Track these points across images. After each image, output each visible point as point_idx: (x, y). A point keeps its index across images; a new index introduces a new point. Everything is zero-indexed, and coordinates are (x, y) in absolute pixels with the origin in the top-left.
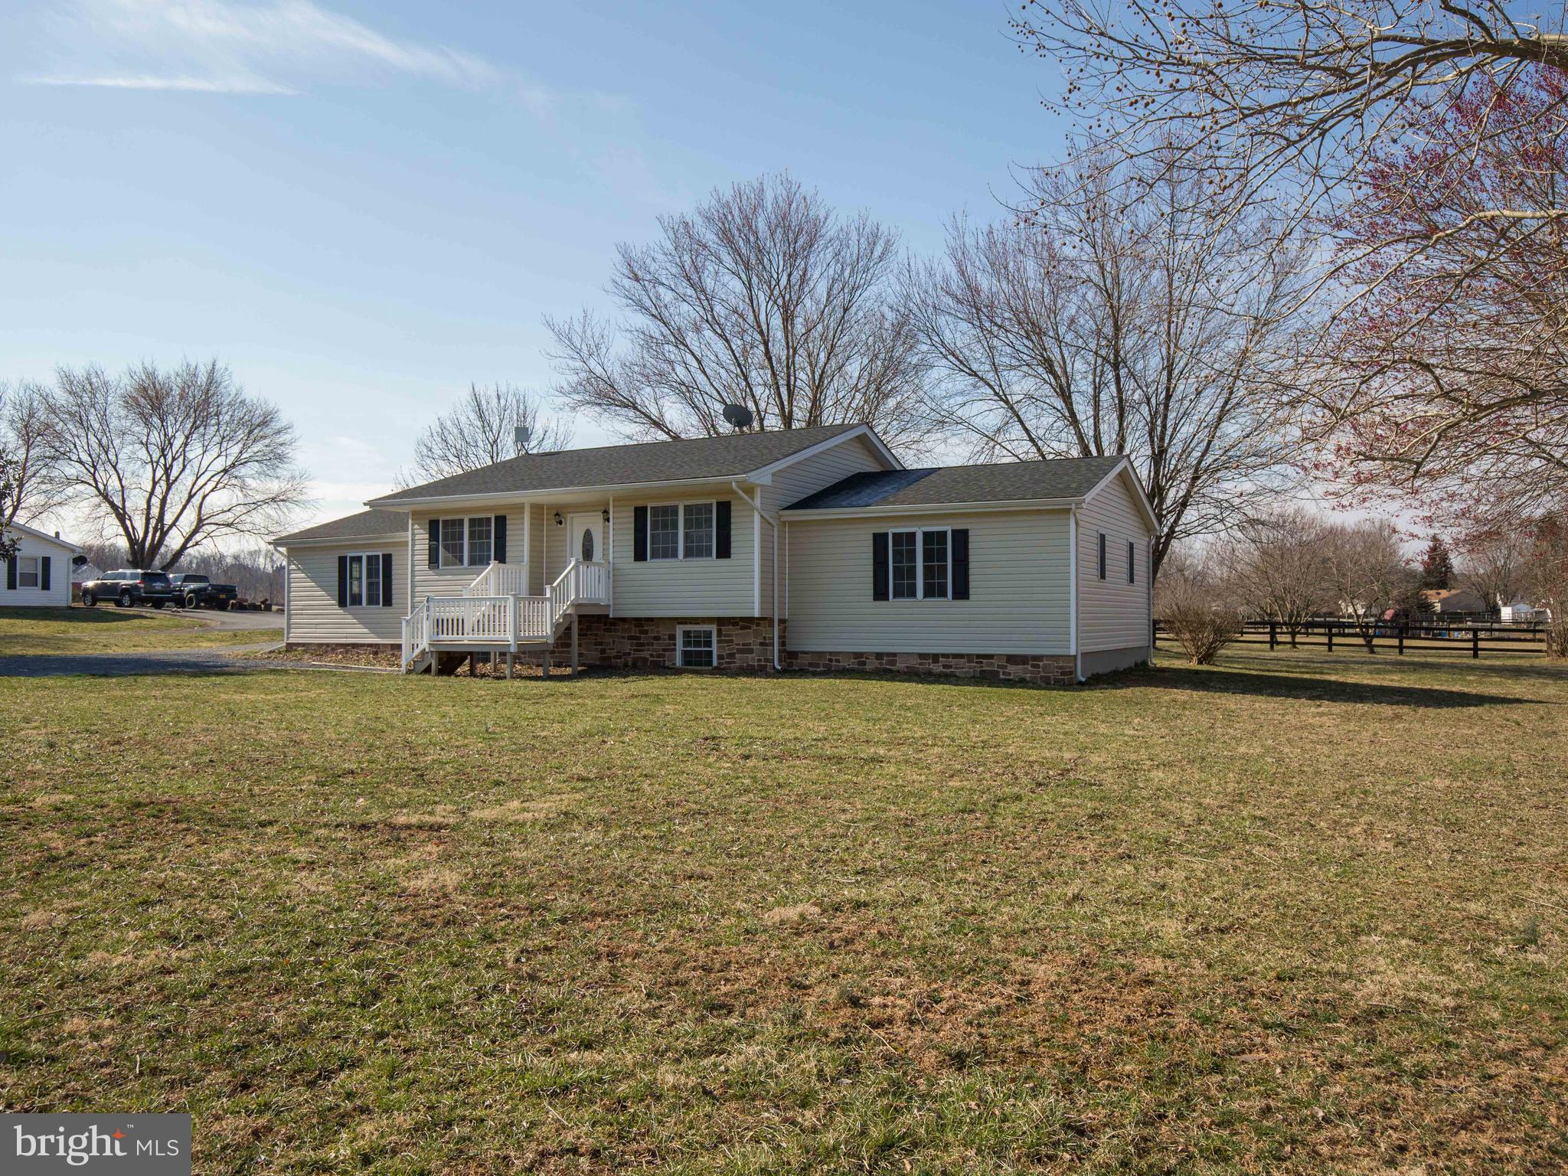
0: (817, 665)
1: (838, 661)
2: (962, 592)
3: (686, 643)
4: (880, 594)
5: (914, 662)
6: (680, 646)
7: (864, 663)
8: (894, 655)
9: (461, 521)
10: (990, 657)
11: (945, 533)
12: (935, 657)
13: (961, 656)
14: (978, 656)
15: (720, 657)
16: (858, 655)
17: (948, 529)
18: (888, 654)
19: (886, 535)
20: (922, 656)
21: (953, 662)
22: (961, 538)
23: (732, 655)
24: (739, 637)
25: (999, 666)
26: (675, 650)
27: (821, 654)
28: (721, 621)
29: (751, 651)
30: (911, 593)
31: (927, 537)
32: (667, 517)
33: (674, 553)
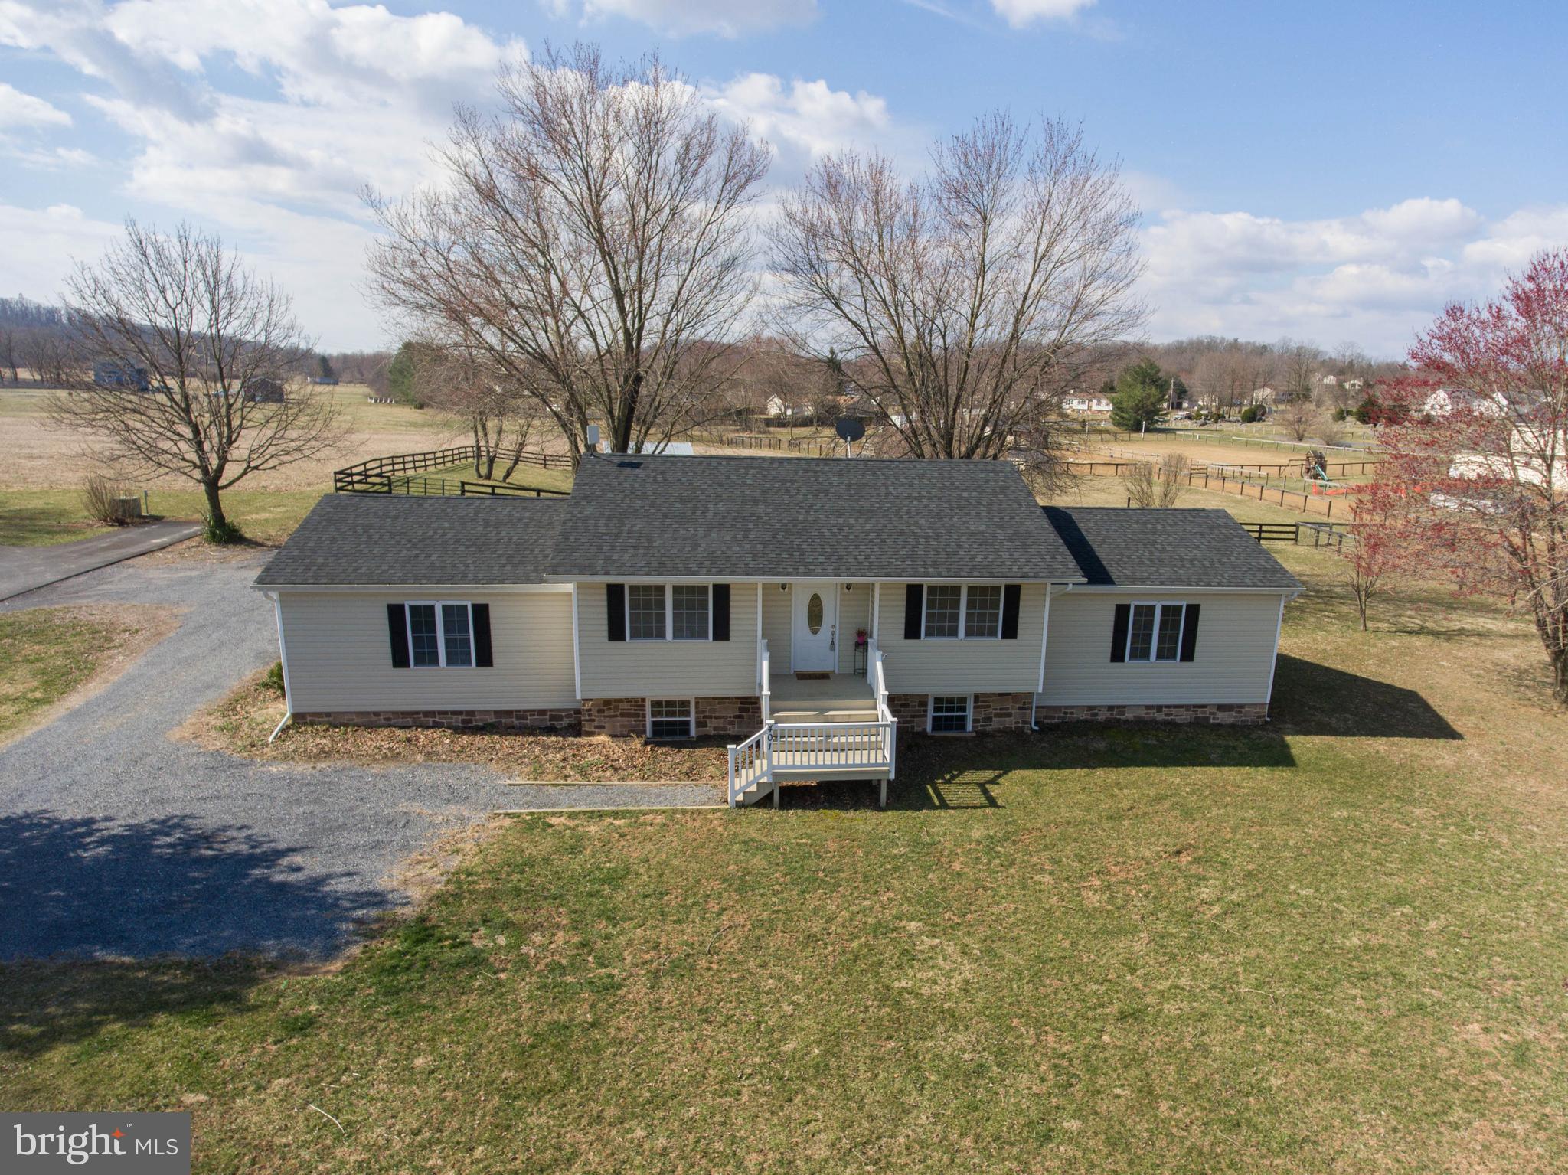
0: (1054, 718)
1: (1072, 713)
2: (1188, 655)
3: (936, 710)
4: (1117, 656)
6: (930, 713)
7: (1096, 714)
8: (1125, 707)
9: (661, 588)
11: (1181, 607)
12: (1159, 708)
13: (1181, 706)
14: (1195, 706)
15: (975, 721)
16: (1090, 708)
17: (1182, 604)
18: (1119, 707)
19: (1128, 607)
20: (1148, 707)
21: (1173, 711)
22: (1194, 611)
23: (989, 719)
25: (1211, 713)
26: (926, 716)
27: (1059, 708)
28: (975, 694)
29: (1009, 715)
30: (1145, 655)
31: (1165, 609)
32: (947, 595)
33: (954, 633)
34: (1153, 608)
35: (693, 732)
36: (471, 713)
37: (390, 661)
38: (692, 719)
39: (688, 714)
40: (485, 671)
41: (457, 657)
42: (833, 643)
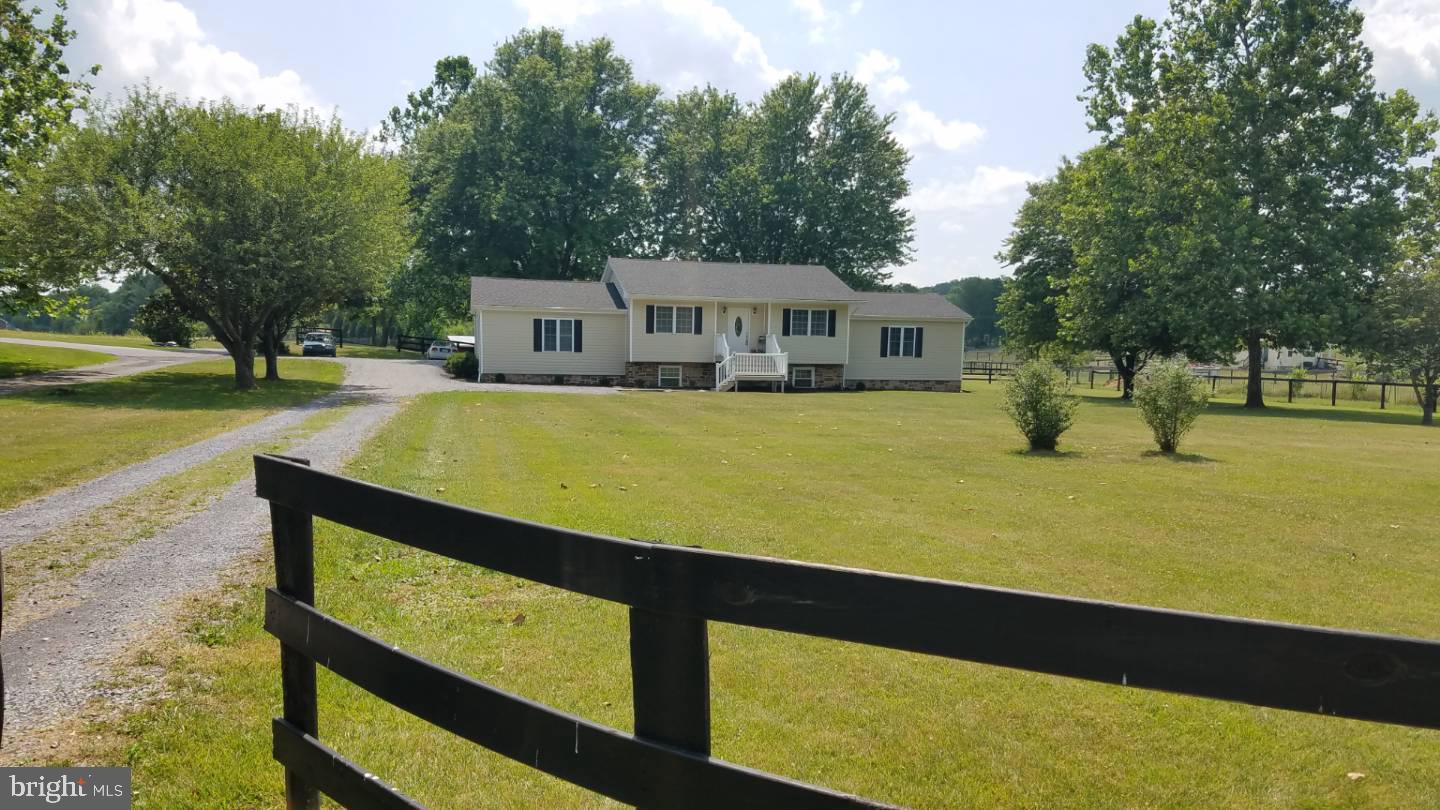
2: (919, 354)
3: (797, 376)
4: (883, 354)
5: (898, 384)
6: (794, 377)
7: (874, 384)
8: (888, 380)
9: (671, 308)
10: (928, 381)
11: (914, 330)
12: (906, 382)
13: (917, 381)
14: (924, 381)
15: (816, 382)
16: (872, 381)
17: (914, 327)
18: (885, 380)
19: (888, 329)
20: (901, 381)
21: (913, 383)
22: (920, 331)
23: (822, 382)
24: (826, 374)
25: (932, 385)
26: (792, 379)
28: (816, 366)
29: (833, 379)
30: (897, 354)
31: (906, 330)
32: (801, 315)
33: (805, 333)
34: (900, 329)
35: (681, 385)
36: (570, 376)
37: (532, 348)
38: (680, 378)
39: (678, 375)
40: (578, 354)
41: (565, 347)
42: (747, 342)
